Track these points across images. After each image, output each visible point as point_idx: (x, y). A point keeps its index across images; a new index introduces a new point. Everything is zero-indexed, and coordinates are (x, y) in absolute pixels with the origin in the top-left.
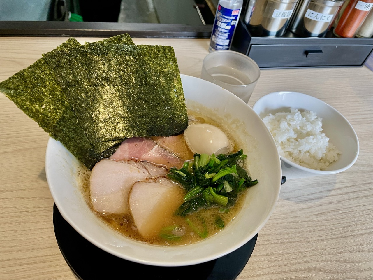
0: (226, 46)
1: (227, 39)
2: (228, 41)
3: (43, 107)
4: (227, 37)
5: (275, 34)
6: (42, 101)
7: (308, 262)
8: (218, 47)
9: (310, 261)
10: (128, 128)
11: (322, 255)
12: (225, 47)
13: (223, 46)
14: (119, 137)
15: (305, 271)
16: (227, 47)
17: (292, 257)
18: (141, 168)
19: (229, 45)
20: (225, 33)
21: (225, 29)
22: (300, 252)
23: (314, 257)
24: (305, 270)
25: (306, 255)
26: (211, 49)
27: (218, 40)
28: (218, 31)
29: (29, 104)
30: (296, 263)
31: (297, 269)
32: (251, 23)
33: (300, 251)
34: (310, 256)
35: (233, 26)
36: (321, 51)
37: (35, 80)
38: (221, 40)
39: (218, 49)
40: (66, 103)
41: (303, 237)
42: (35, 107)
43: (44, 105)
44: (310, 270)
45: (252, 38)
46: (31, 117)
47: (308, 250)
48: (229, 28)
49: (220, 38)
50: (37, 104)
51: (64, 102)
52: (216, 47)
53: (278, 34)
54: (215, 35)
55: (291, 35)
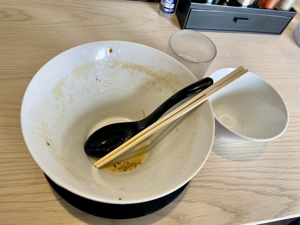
5: (211, 2)
7: (212, 176)
9: (214, 175)
11: (223, 171)
15: (208, 182)
22: (207, 169)
23: (217, 173)
25: (211, 171)
30: (202, 176)
31: (203, 180)
33: (207, 167)
34: (214, 171)
36: (248, 19)
41: (211, 158)
44: (213, 181)
45: (192, 3)
47: (214, 167)
53: (213, 2)
55: (226, 4)
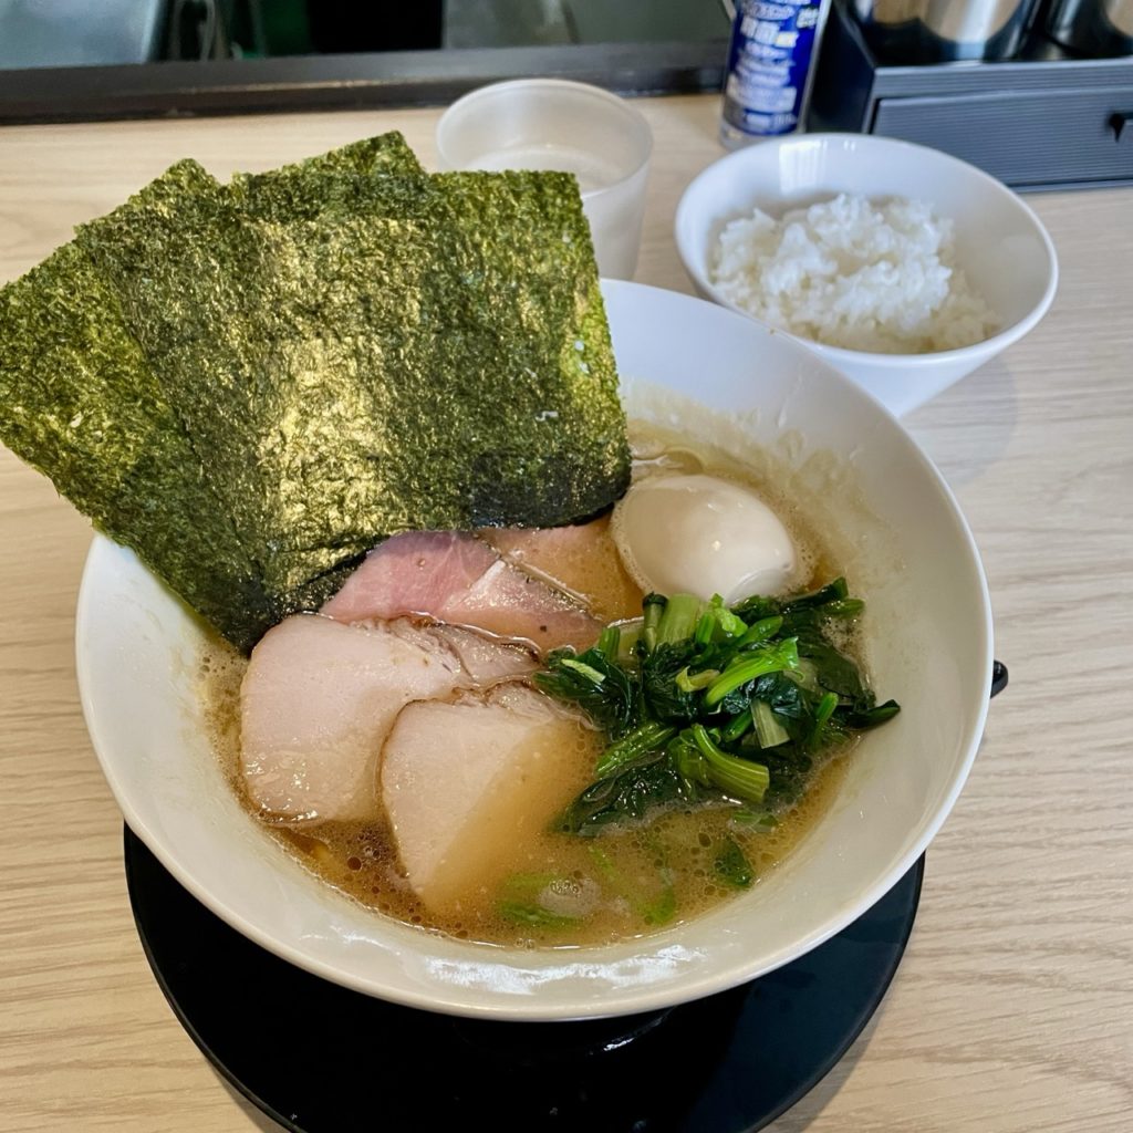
0: (786, 113)
1: (790, 84)
2: (791, 93)
3: (75, 424)
4: (786, 79)
5: (979, 51)
6: (73, 399)
7: (1059, 920)
8: (752, 119)
9: (1070, 917)
10: (390, 499)
11: (1119, 896)
12: (781, 121)
13: (769, 114)
14: (354, 532)
15: (1043, 953)
16: (790, 119)
17: (993, 898)
18: (437, 648)
19: (796, 111)
20: (776, 61)
21: (773, 46)
22: (1032, 883)
23: (1087, 904)
24: (1042, 947)
25: (1056, 894)
26: (725, 134)
27: (749, 92)
28: (749, 55)
29: (26, 412)
30: (1008, 923)
31: (1013, 943)
32: (878, 17)
33: (1030, 877)
34: (1071, 898)
35: (806, 34)
37: (48, 323)
38: (761, 93)
39: (752, 128)
40: (159, 404)
41: (1049, 830)
42: (44, 423)
43: (80, 414)
44: (1067, 949)
45: (881, 72)
46: (31, 460)
47: (1064, 876)
48: (789, 39)
49: (757, 86)
50: (52, 413)
51: (154, 404)
52: (745, 120)
53: (993, 52)
54: (738, 75)
55: (1054, 52)
